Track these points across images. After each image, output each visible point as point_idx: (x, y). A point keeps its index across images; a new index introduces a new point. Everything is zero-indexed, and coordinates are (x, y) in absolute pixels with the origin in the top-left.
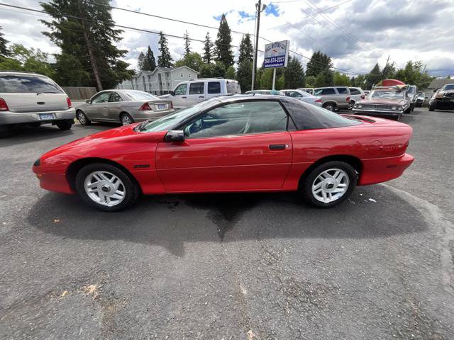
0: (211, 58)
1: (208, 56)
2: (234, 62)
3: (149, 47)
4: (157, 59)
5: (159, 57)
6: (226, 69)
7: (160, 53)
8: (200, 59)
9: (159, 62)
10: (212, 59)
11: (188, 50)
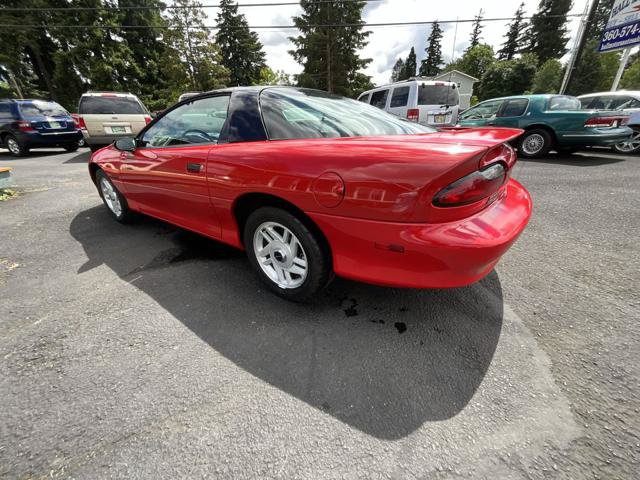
0: (517, 49)
1: (510, 49)
2: (565, 51)
3: (413, 49)
4: (419, 65)
5: (423, 61)
6: (538, 66)
7: (426, 56)
8: (490, 55)
9: (421, 69)
10: (516, 52)
11: (475, 42)
